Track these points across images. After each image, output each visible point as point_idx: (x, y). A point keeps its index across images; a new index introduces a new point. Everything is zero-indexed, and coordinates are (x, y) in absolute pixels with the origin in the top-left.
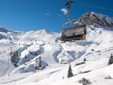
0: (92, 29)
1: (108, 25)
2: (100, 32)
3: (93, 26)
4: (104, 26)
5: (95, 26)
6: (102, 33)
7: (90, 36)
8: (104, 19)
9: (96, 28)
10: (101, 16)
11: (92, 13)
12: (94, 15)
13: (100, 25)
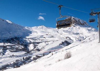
0: (74, 26)
1: (81, 24)
2: (79, 28)
3: (74, 25)
4: (79, 24)
5: (75, 25)
6: (80, 28)
7: (74, 30)
8: (79, 21)
9: (76, 26)
10: (77, 19)
11: (73, 17)
12: (74, 19)
13: (77, 24)
